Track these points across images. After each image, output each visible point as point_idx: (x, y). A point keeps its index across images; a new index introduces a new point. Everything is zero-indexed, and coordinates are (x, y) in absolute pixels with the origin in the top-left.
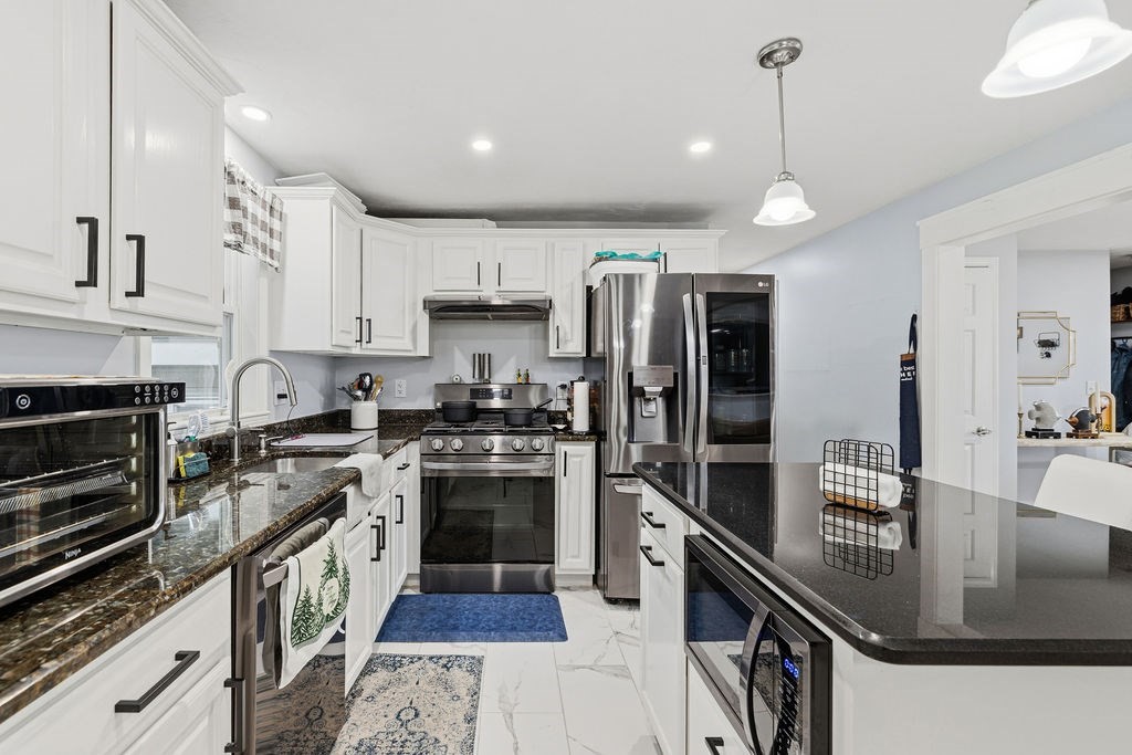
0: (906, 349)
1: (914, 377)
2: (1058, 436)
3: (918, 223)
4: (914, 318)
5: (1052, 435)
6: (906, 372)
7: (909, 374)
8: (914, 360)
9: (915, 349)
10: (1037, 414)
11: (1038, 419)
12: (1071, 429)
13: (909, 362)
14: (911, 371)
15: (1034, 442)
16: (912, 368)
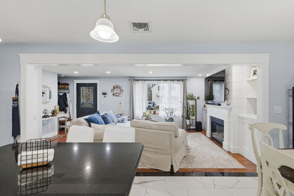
0: (14, 95)
1: (18, 105)
2: (49, 117)
3: (19, 54)
4: (17, 85)
5: (48, 117)
6: (15, 104)
7: (16, 104)
8: (18, 99)
9: (18, 95)
10: (45, 112)
11: (45, 113)
12: (51, 114)
13: (16, 100)
14: (17, 103)
15: (44, 119)
16: (17, 102)
